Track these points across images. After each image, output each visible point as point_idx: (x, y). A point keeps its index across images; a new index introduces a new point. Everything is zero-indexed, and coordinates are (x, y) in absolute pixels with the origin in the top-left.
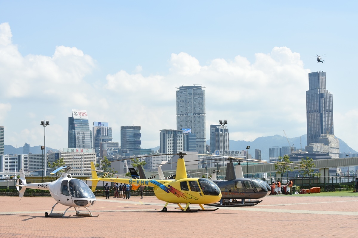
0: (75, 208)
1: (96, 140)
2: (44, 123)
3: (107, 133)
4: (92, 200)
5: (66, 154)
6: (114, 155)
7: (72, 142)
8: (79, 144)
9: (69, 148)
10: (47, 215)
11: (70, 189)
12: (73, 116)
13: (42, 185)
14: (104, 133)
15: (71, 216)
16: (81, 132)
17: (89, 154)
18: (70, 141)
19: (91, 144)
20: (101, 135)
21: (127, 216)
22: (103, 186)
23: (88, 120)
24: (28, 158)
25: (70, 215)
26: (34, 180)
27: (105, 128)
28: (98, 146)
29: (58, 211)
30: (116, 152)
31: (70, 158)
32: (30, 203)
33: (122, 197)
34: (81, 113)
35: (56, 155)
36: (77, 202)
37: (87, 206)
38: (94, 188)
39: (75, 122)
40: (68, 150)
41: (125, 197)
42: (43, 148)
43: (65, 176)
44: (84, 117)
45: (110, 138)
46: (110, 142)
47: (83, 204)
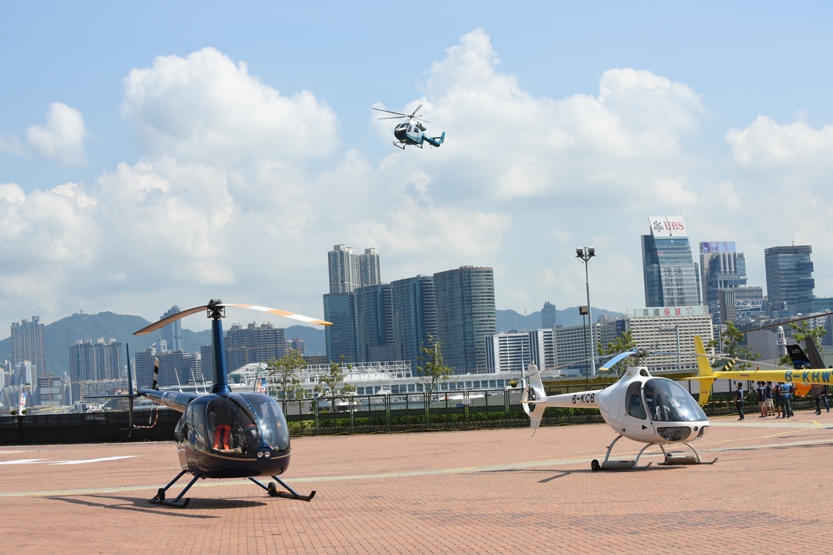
0: (660, 445)
1: (710, 284)
2: (584, 253)
3: (733, 267)
4: (700, 424)
5: (642, 321)
6: (753, 317)
7: (655, 293)
8: (671, 296)
9: (648, 308)
10: (596, 467)
11: (648, 402)
12: (652, 233)
13: (582, 398)
14: (728, 266)
15: (652, 465)
16: (673, 269)
17: (695, 319)
18: (650, 291)
19: (699, 294)
20: (720, 272)
21: (782, 457)
22: (728, 391)
23: (687, 239)
24: (553, 337)
25: (651, 463)
26: (568, 387)
27: (729, 256)
28: (716, 298)
29: (624, 455)
30: (759, 309)
31: (652, 330)
32: (559, 441)
33: (774, 415)
34: (671, 224)
35: (617, 325)
36: (665, 433)
37: (688, 439)
38: (704, 398)
39: (657, 247)
40: (646, 312)
41: (781, 413)
42: (583, 311)
43: (635, 373)
44: (677, 234)
45: (741, 277)
46: (742, 286)
47: (679, 434)
